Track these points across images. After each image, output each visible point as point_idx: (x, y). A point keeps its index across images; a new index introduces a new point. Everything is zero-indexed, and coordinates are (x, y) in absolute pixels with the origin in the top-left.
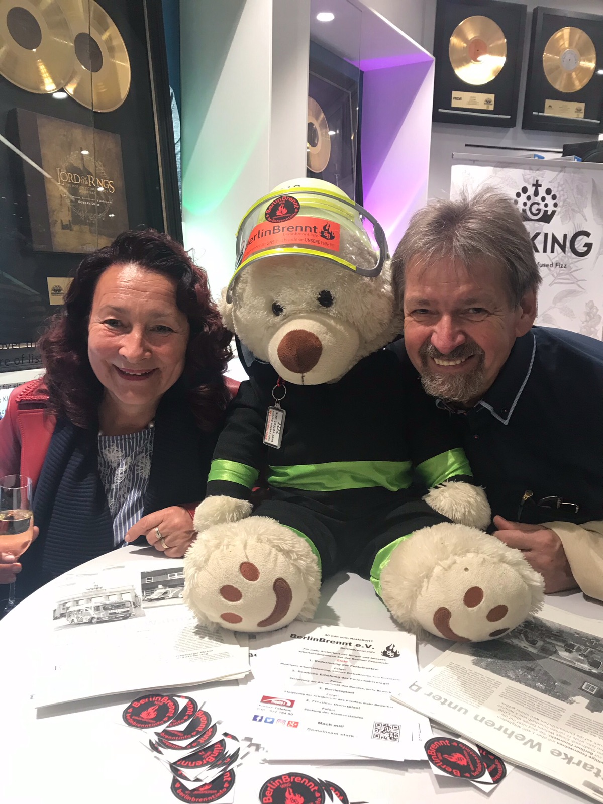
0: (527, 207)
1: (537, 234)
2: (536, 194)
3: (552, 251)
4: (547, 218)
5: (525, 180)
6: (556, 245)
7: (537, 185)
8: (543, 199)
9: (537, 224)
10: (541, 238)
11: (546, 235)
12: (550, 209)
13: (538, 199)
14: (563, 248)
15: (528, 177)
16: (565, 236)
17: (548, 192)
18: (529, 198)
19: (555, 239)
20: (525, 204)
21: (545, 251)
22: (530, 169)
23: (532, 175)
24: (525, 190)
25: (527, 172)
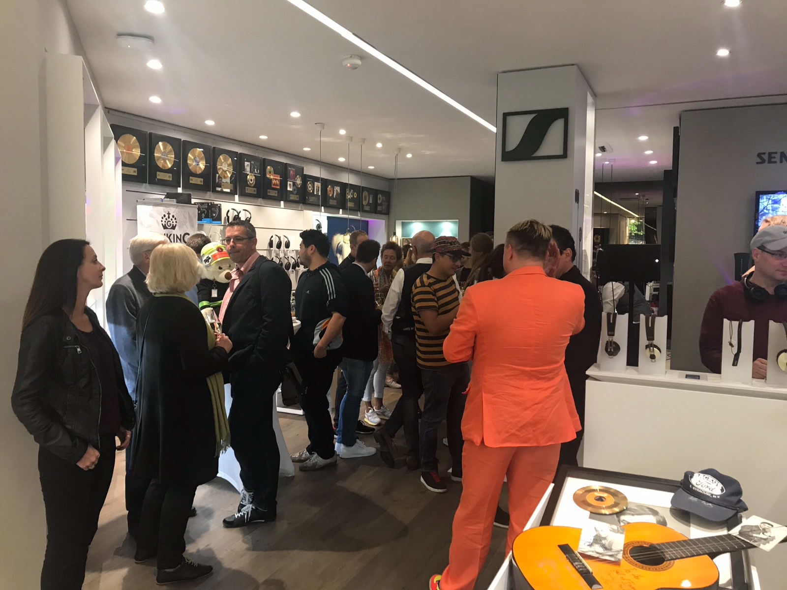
0: (166, 223)
1: (171, 235)
2: (169, 217)
3: (177, 242)
4: (174, 228)
5: (165, 212)
6: (178, 239)
7: (169, 214)
8: (172, 220)
9: (170, 230)
10: (172, 236)
11: (174, 235)
12: (174, 224)
13: (170, 220)
14: (180, 240)
15: (165, 210)
16: (181, 235)
17: (173, 216)
18: (166, 219)
19: (177, 237)
20: (165, 222)
21: (174, 242)
22: (166, 207)
23: (167, 209)
24: (165, 216)
25: (165, 208)
